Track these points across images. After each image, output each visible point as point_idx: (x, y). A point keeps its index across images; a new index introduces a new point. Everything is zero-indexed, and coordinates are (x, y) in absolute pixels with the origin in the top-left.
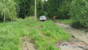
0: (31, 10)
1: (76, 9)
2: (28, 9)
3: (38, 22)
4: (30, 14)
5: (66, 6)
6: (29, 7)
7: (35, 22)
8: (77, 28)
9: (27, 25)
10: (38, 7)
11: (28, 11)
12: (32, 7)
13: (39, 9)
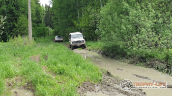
0: (20, 25)
1: (111, 22)
2: (15, 23)
3: (36, 49)
4: (19, 32)
5: (91, 16)
6: (16, 19)
7: (29, 48)
8: (113, 57)
9: (15, 55)
10: (35, 19)
11: (14, 26)
12: (22, 18)
13: (36, 23)
